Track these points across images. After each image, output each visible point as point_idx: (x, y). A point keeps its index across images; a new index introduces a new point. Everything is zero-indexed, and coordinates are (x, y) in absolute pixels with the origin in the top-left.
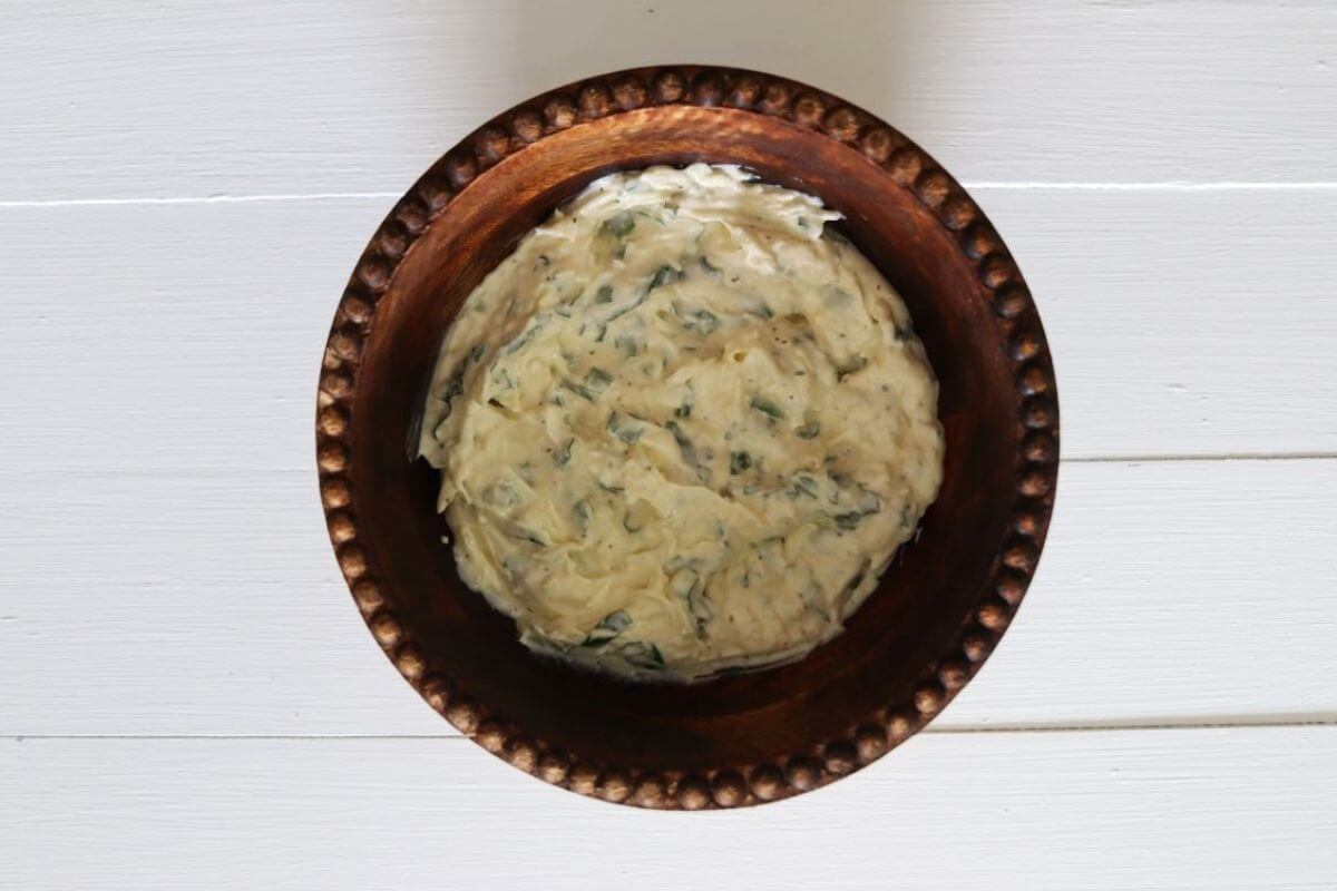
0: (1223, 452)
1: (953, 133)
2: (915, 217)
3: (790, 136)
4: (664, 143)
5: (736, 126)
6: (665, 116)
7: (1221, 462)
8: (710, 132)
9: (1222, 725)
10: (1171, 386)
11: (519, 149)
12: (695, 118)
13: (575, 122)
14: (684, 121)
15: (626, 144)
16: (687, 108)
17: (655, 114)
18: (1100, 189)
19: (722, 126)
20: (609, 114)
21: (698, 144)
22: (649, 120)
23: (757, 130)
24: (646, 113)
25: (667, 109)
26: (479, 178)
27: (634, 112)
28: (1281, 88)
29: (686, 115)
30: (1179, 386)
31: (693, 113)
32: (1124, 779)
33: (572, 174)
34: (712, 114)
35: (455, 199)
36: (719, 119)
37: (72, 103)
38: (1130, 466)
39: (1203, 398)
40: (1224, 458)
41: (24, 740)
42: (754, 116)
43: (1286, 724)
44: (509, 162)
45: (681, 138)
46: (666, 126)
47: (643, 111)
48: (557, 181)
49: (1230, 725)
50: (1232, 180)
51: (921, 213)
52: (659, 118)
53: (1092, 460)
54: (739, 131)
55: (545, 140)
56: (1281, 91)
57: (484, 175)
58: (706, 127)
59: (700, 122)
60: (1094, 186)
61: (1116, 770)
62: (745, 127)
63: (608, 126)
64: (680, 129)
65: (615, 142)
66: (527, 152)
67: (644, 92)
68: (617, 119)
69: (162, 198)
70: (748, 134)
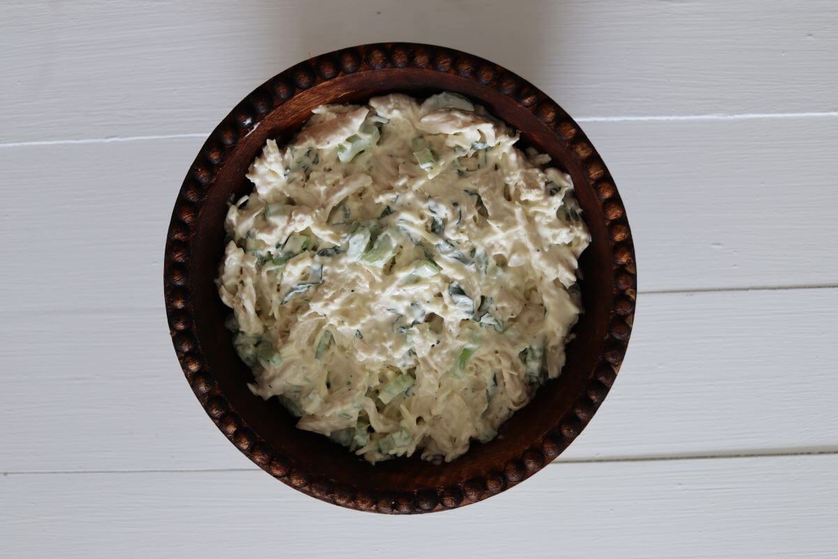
0: (747, 286)
1: (573, 87)
7: (745, 292)
9: (746, 456)
10: (714, 244)
18: (668, 120)
28: (783, 52)
30: (719, 244)
32: (685, 490)
37: (19, 82)
38: (687, 295)
39: (734, 251)
40: (747, 289)
41: (9, 475)
43: (788, 454)
50: (752, 112)
53: (664, 292)
56: (783, 55)
60: (665, 118)
61: (680, 484)
69: (77, 139)
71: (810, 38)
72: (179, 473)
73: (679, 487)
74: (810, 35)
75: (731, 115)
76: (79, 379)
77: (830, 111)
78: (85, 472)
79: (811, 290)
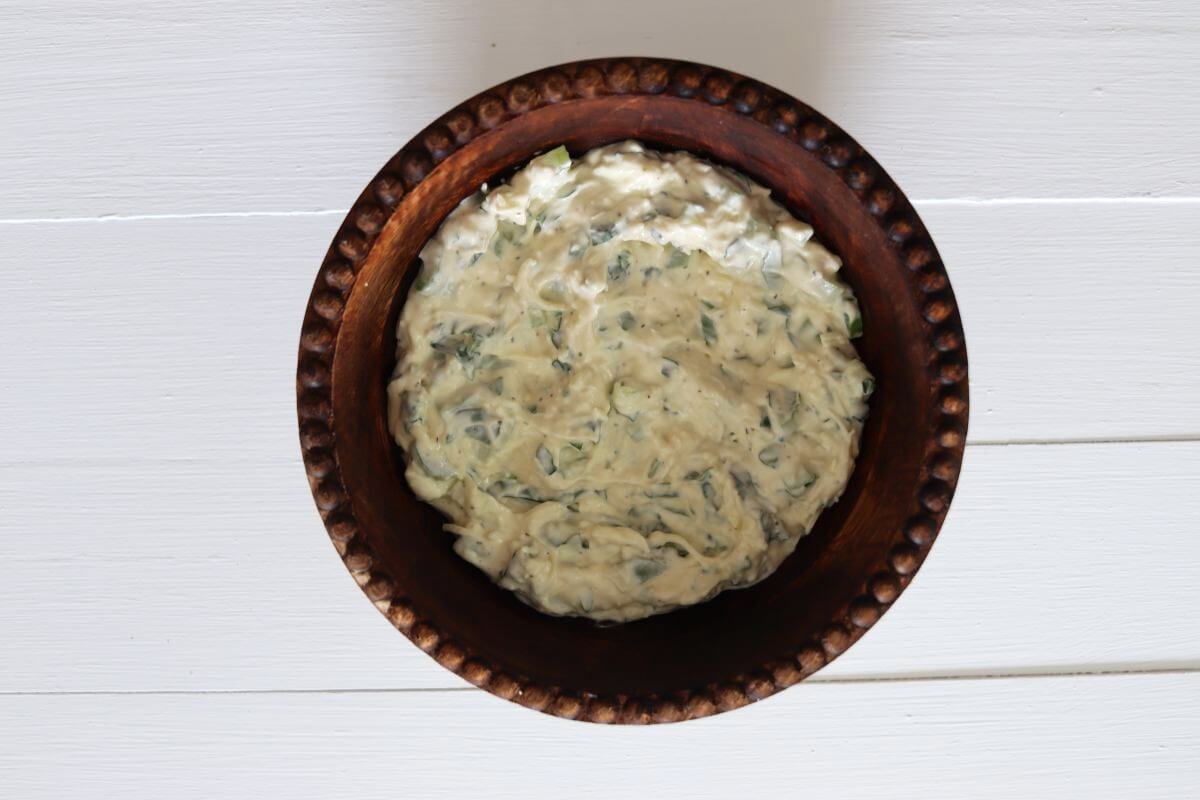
0: (1006, 438)
2: (630, 107)
3: (499, 139)
4: (426, 222)
5: (458, 167)
6: (407, 209)
7: (1004, 447)
8: (447, 186)
9: (1002, 676)
11: (339, 326)
12: (427, 190)
13: (355, 273)
14: (423, 199)
15: (402, 250)
16: (415, 190)
17: (399, 215)
19: (450, 176)
20: (371, 246)
21: (447, 201)
22: (400, 222)
23: (474, 156)
24: (393, 220)
25: (404, 204)
26: (333, 370)
27: (385, 228)
28: (1061, 113)
29: (420, 195)
31: (423, 188)
32: (916, 723)
33: (390, 301)
34: (436, 177)
35: (332, 399)
36: (443, 174)
40: (1007, 444)
42: (463, 151)
43: (1059, 674)
44: (341, 341)
45: (433, 208)
46: (415, 213)
47: (390, 221)
48: (385, 316)
49: (1009, 676)
51: (633, 101)
52: (405, 214)
54: (464, 168)
55: (348, 303)
56: (1062, 116)
57: (334, 366)
58: (441, 187)
59: (432, 190)
61: (909, 716)
62: (465, 162)
63: (380, 252)
64: (426, 206)
65: (394, 255)
66: (346, 323)
67: (378, 210)
68: (379, 242)
70: (472, 164)
71: (1099, 93)
72: (200, 695)
73: (908, 719)
74: (1099, 89)
75: (988, 199)
76: (56, 560)
77: (1125, 196)
78: (63, 693)
79: (1096, 445)
